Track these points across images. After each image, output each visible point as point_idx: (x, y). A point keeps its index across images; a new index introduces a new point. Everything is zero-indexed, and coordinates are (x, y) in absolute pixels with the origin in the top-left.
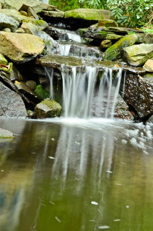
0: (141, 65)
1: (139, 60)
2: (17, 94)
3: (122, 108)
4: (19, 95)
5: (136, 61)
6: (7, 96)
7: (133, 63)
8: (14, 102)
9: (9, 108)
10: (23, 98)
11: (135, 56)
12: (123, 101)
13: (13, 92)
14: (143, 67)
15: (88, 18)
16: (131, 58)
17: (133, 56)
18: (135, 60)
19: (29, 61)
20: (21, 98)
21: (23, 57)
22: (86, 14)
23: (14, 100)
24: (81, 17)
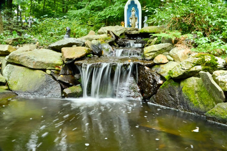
0: (152, 59)
1: (151, 55)
2: (57, 83)
3: (135, 91)
4: (59, 84)
5: (149, 57)
6: (51, 84)
7: (147, 58)
8: (55, 87)
9: (51, 91)
10: (61, 85)
11: (148, 53)
12: (136, 85)
13: (56, 82)
14: (154, 60)
15: (151, 31)
16: (145, 54)
17: (147, 53)
18: (148, 55)
19: (71, 63)
20: (60, 85)
21: (66, 60)
22: (149, 29)
23: (55, 86)
24: (146, 31)
